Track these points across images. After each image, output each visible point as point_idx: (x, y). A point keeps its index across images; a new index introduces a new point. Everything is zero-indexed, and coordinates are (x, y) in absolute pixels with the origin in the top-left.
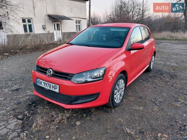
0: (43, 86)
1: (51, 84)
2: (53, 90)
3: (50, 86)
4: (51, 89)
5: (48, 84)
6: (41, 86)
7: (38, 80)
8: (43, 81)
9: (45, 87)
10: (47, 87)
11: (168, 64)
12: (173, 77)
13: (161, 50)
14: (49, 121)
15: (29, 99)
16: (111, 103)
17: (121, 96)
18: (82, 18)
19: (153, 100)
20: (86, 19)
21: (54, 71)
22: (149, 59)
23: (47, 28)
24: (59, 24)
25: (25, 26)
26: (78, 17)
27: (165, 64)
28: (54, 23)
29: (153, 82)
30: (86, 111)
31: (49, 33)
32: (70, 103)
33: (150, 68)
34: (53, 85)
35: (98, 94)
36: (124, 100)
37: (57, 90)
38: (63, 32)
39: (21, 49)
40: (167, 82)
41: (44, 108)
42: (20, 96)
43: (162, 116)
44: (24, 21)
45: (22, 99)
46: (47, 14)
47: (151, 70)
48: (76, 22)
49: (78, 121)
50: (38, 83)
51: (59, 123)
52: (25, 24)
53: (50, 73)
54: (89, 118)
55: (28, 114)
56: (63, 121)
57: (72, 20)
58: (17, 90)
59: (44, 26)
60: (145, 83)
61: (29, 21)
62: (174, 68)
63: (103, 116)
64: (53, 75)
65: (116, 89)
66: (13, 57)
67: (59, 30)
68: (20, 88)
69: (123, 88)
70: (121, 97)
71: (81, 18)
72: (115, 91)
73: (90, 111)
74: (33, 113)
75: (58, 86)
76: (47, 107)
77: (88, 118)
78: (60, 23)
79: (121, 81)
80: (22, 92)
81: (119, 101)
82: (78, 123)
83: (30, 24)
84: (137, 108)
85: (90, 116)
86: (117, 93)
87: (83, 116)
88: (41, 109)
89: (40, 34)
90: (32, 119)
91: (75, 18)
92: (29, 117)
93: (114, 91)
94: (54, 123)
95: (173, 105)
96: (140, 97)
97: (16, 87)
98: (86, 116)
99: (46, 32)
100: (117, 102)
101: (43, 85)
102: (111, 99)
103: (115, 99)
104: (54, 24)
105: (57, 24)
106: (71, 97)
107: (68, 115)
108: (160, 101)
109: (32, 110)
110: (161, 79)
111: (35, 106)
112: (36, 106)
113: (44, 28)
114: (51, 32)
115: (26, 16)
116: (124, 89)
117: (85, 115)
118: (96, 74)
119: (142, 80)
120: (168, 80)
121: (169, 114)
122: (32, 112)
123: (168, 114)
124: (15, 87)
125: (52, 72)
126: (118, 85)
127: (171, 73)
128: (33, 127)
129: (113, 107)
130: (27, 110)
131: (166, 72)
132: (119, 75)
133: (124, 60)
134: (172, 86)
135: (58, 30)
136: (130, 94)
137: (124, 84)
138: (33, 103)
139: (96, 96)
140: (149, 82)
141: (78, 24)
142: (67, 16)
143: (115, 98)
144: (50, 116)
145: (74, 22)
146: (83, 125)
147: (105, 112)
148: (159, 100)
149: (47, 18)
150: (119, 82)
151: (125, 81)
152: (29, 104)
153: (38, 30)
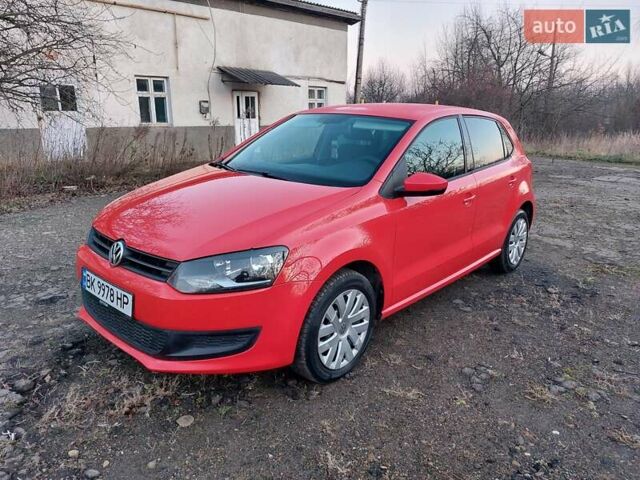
0: (96, 294)
1: (115, 289)
2: (118, 308)
3: (112, 295)
4: (114, 305)
5: (106, 289)
6: (92, 292)
7: (88, 272)
8: (97, 279)
9: (100, 296)
10: (104, 299)
11: (589, 249)
12: (580, 295)
13: (588, 198)
14: (101, 405)
15: (71, 332)
16: (306, 367)
17: (353, 347)
18: (331, 81)
19: (466, 370)
20: (343, 83)
21: (127, 248)
22: (500, 229)
23: (212, 110)
24: (253, 98)
25: (144, 103)
26: (317, 75)
27: (574, 251)
28: (236, 94)
29: (498, 308)
30: (229, 386)
31: (214, 128)
32: (164, 355)
33: (507, 260)
34: (120, 291)
35: (253, 333)
36: (370, 363)
37: (128, 311)
38: (263, 124)
39: (118, 175)
40: (548, 313)
41: (103, 363)
42: (51, 320)
43: (474, 427)
44: (142, 85)
45: (50, 331)
46: (215, 66)
47: (511, 269)
48: (311, 93)
49: (189, 413)
50: (85, 284)
51: (127, 413)
52: (144, 94)
53: (116, 253)
54: (228, 408)
55: (47, 379)
56: (143, 409)
57: (296, 85)
58: (52, 300)
59: (206, 105)
60: (469, 309)
61: (158, 87)
62: (600, 266)
63: (277, 406)
64: (124, 262)
65: (327, 322)
66: (89, 199)
67: (254, 117)
68: (60, 297)
69: (362, 321)
70: (355, 352)
71: (327, 81)
72: (323, 327)
73: (239, 388)
74: (66, 376)
75: (130, 297)
76: (113, 362)
77: (223, 410)
78: (255, 95)
79: (349, 296)
80: (61, 309)
81: (345, 362)
82: (185, 422)
83: (159, 94)
84: (400, 392)
85: (233, 403)
86: (336, 334)
87: (209, 400)
88: (92, 364)
89: (186, 128)
90: (55, 395)
91: (309, 78)
92: (50, 387)
93: (317, 328)
94: (112, 412)
95: (531, 394)
96: (429, 358)
97: (52, 291)
98: (221, 402)
99: (207, 124)
100: (333, 366)
101: (95, 291)
102: (303, 354)
103: (325, 354)
104: (238, 98)
105: (247, 98)
106: (166, 335)
107: (160, 392)
108: (492, 377)
109: (66, 368)
110: (530, 302)
111: (78, 353)
112: (81, 354)
113: (204, 111)
114: (223, 123)
115: (151, 69)
116: (366, 322)
117: (216, 399)
118: (256, 267)
119: (462, 298)
120: (556, 305)
121: (500, 422)
122: (63, 372)
123: (496, 423)
124: (50, 290)
125: (121, 252)
126: (335, 307)
127: (581, 285)
128: (46, 417)
129: (313, 380)
130: (50, 366)
131: (565, 277)
132: (338, 273)
133: (370, 226)
134: (562, 329)
135: (248, 117)
136: (399, 342)
137: (365, 308)
138: (75, 345)
139: (246, 340)
140: (485, 307)
141: (316, 100)
142: (281, 71)
143: (320, 352)
144: (111, 391)
145: (303, 92)
146: (199, 430)
147: (287, 394)
148: (488, 373)
149: (216, 77)
150: (340, 298)
151: (373, 298)
152: (64, 349)
153: (183, 114)
